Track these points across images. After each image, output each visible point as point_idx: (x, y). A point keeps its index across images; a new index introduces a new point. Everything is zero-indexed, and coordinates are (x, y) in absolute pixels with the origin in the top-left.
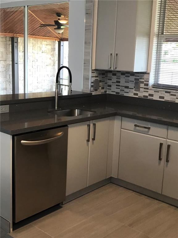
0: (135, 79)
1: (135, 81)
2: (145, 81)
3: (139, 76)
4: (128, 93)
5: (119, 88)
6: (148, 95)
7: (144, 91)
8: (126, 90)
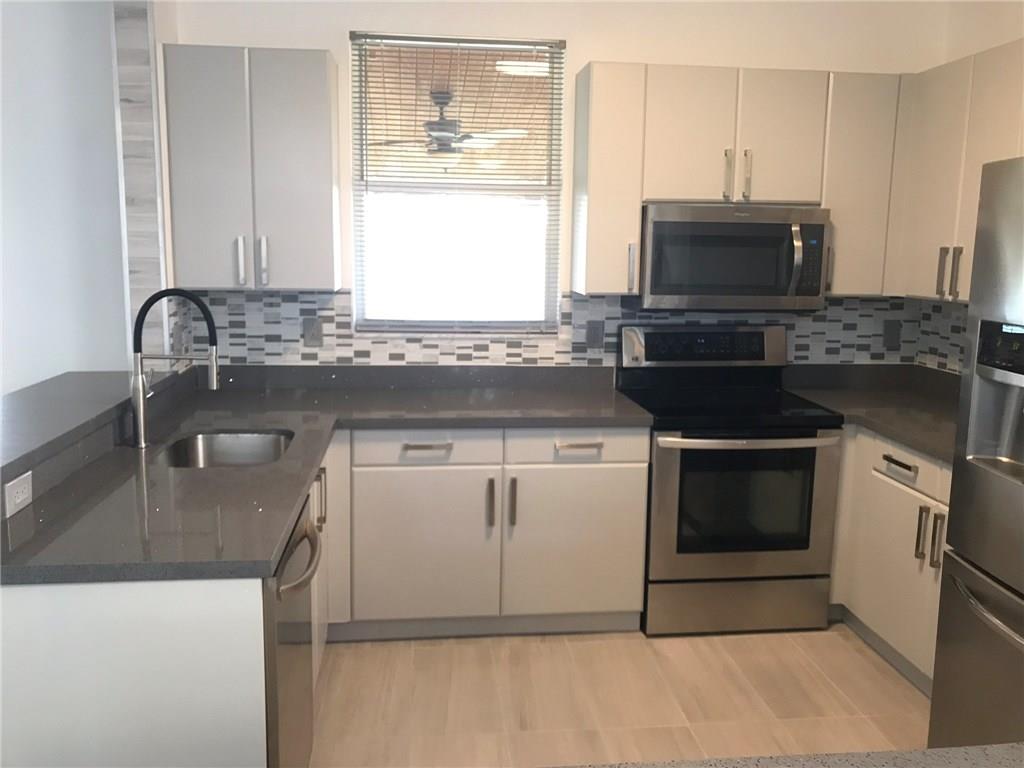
0: (303, 312)
1: (301, 319)
2: (337, 315)
3: (314, 302)
4: (279, 354)
5: (244, 345)
6: (351, 354)
7: (339, 345)
8: (271, 347)
